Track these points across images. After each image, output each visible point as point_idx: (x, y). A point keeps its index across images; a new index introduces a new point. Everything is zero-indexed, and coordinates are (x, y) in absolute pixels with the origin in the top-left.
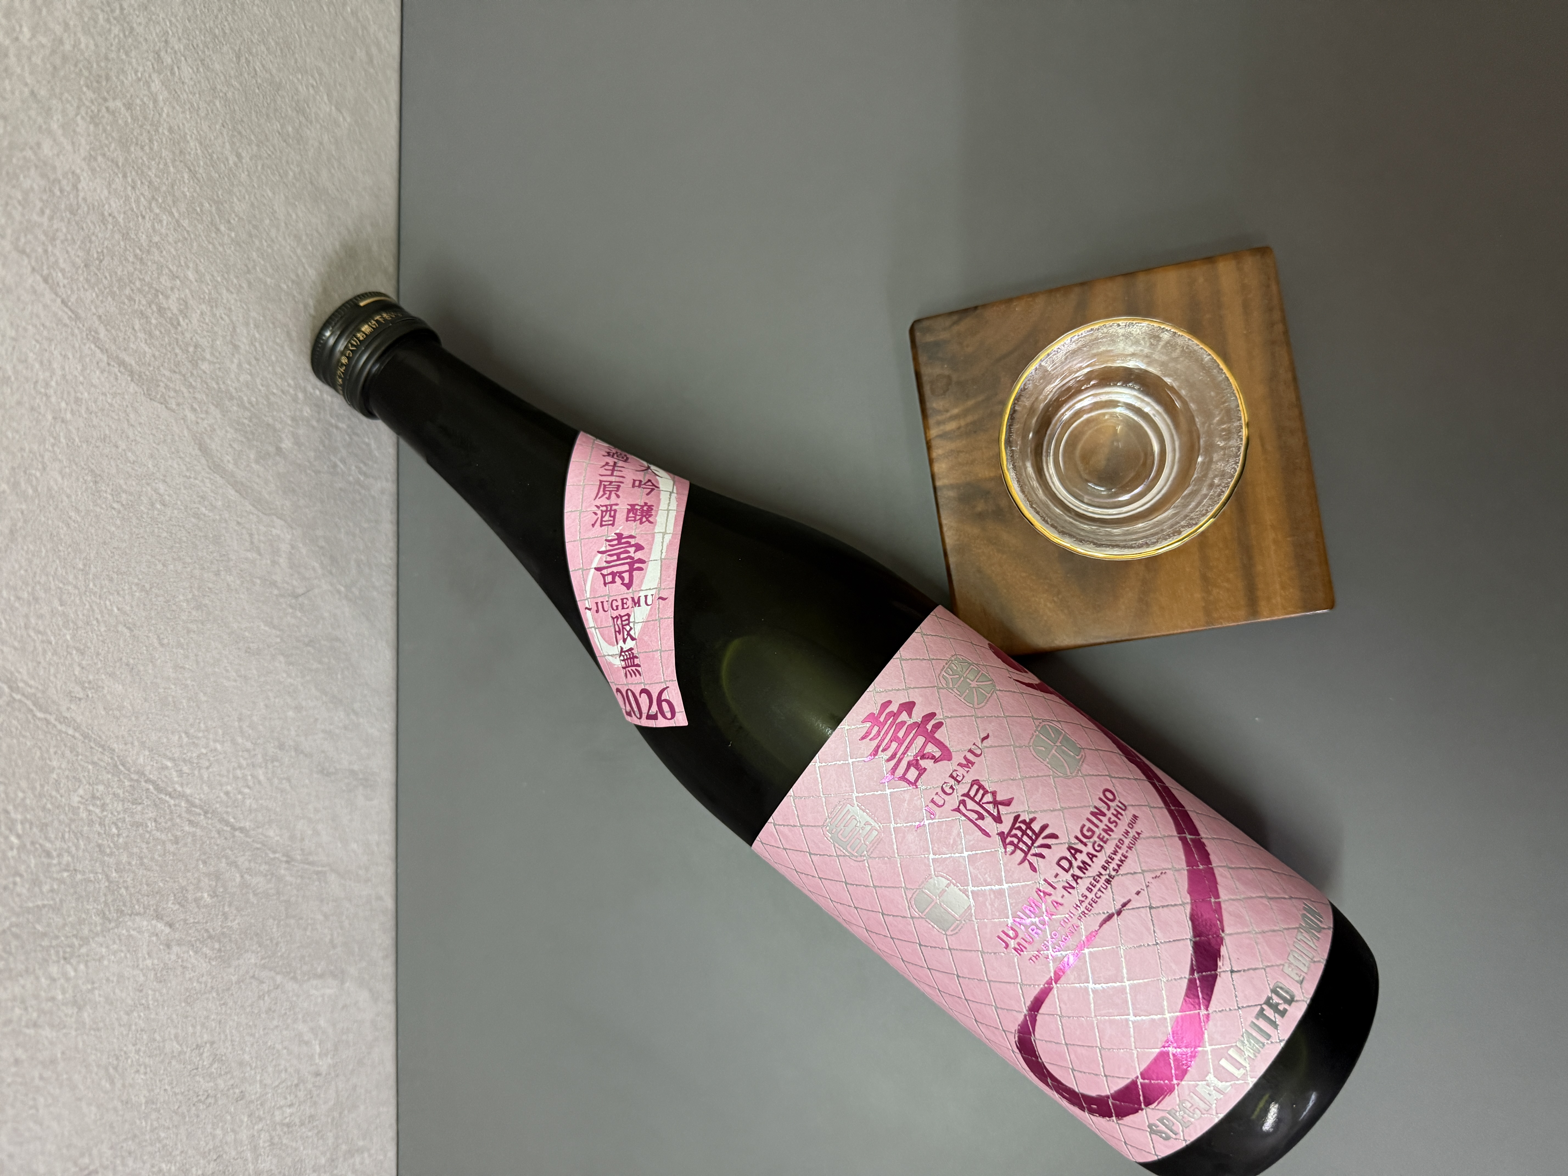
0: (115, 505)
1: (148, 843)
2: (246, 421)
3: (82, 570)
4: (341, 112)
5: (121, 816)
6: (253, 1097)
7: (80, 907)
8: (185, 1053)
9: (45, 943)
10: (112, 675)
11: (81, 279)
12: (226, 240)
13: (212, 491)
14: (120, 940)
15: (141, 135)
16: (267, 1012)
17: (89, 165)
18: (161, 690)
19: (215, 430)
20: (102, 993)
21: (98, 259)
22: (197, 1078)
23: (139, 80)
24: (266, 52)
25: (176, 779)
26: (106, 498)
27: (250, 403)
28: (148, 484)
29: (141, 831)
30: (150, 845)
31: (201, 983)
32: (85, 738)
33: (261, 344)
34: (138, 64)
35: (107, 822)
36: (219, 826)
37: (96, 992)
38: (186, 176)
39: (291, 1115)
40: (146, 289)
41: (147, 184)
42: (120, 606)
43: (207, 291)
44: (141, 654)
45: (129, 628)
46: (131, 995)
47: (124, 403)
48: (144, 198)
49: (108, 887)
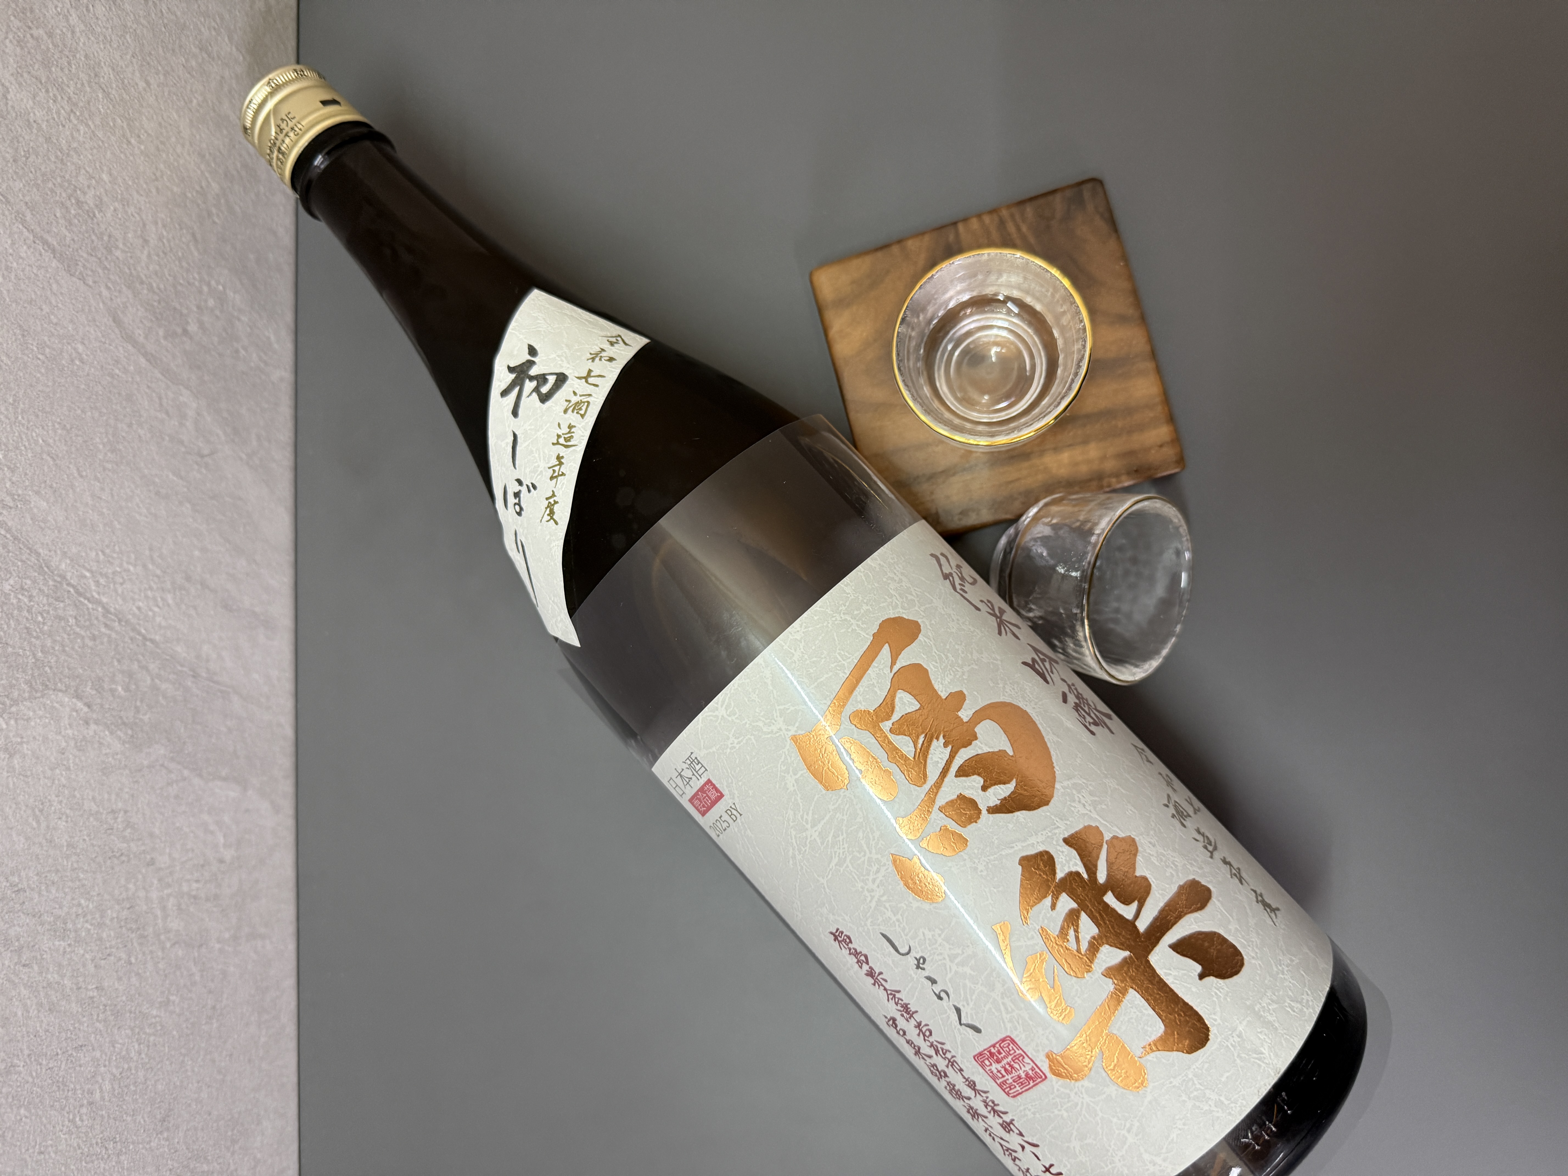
0: (40, 356)
1: (69, 635)
2: (156, 304)
5: (46, 608)
6: (163, 866)
7: (11, 673)
8: (101, 814)
10: (37, 493)
11: (11, 171)
12: (137, 151)
13: (125, 357)
14: (45, 708)
15: (61, 58)
16: (175, 798)
17: (16, 79)
18: (81, 513)
19: (127, 307)
20: (29, 748)
21: (25, 156)
22: (112, 837)
23: (59, 14)
25: (93, 588)
26: (32, 350)
27: (159, 288)
28: (69, 344)
29: (63, 624)
30: (72, 637)
31: (115, 760)
32: (14, 539)
33: (169, 241)
35: (34, 610)
36: (132, 634)
37: (25, 746)
38: (100, 96)
39: (198, 889)
40: (66, 184)
41: (66, 99)
42: (44, 438)
43: (119, 192)
44: (63, 480)
45: (52, 458)
46: (54, 754)
47: (48, 275)
48: (64, 111)
49: (35, 663)
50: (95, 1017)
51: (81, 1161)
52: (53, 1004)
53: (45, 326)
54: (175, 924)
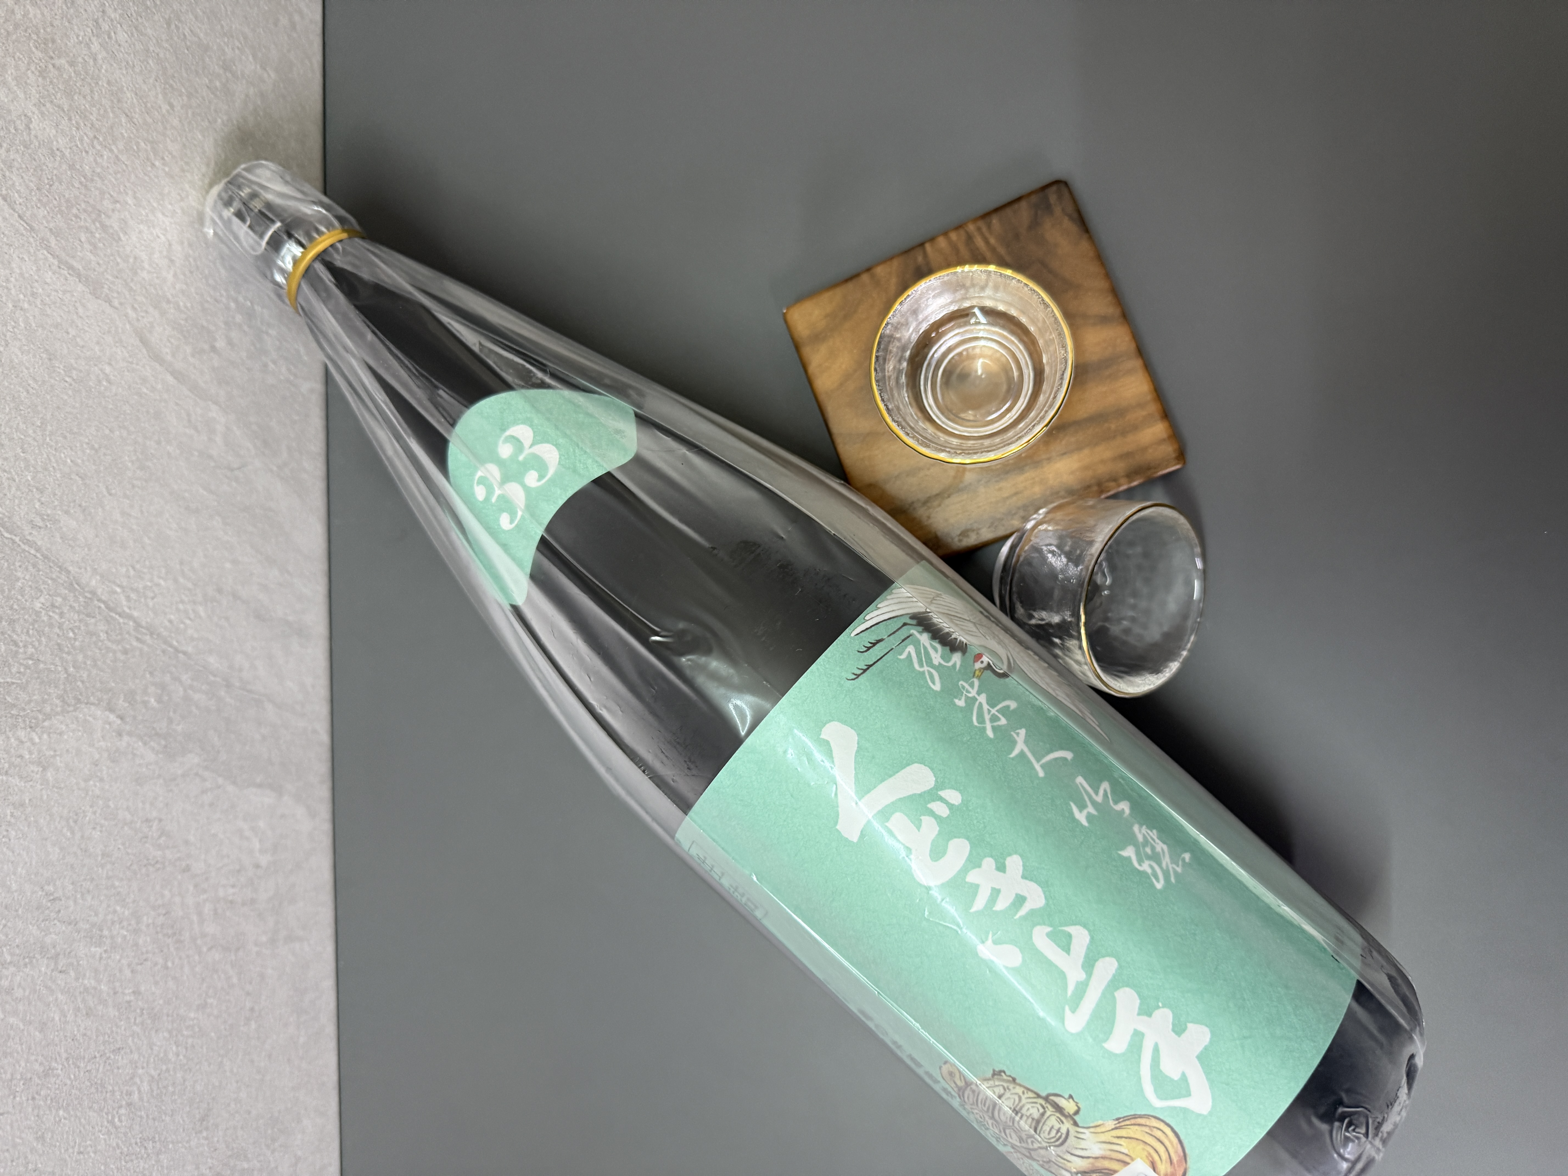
0: (67, 379)
1: (100, 649)
2: (182, 322)
3: (40, 427)
4: (265, 69)
5: (77, 624)
6: (198, 872)
7: (43, 689)
8: (136, 823)
9: (14, 712)
10: (67, 512)
11: (34, 199)
12: (161, 173)
13: (153, 376)
14: (78, 721)
15: (84, 86)
16: (210, 806)
17: (38, 109)
18: (110, 530)
19: (154, 326)
20: (62, 760)
21: (48, 184)
22: (147, 845)
23: (81, 42)
24: (194, 19)
25: (124, 603)
26: (59, 372)
27: (186, 307)
28: (95, 365)
29: (94, 639)
30: (104, 651)
31: (149, 770)
32: (45, 558)
33: (195, 260)
34: (80, 30)
35: (65, 626)
36: (164, 646)
37: (58, 758)
38: (123, 120)
39: (234, 894)
40: (90, 209)
41: (89, 125)
42: (73, 459)
44: (92, 499)
45: (80, 477)
46: (88, 766)
47: (73, 299)
48: (87, 136)
49: (67, 678)
50: (133, 1020)
51: (121, 1159)
52: (90, 1009)
53: (71, 348)
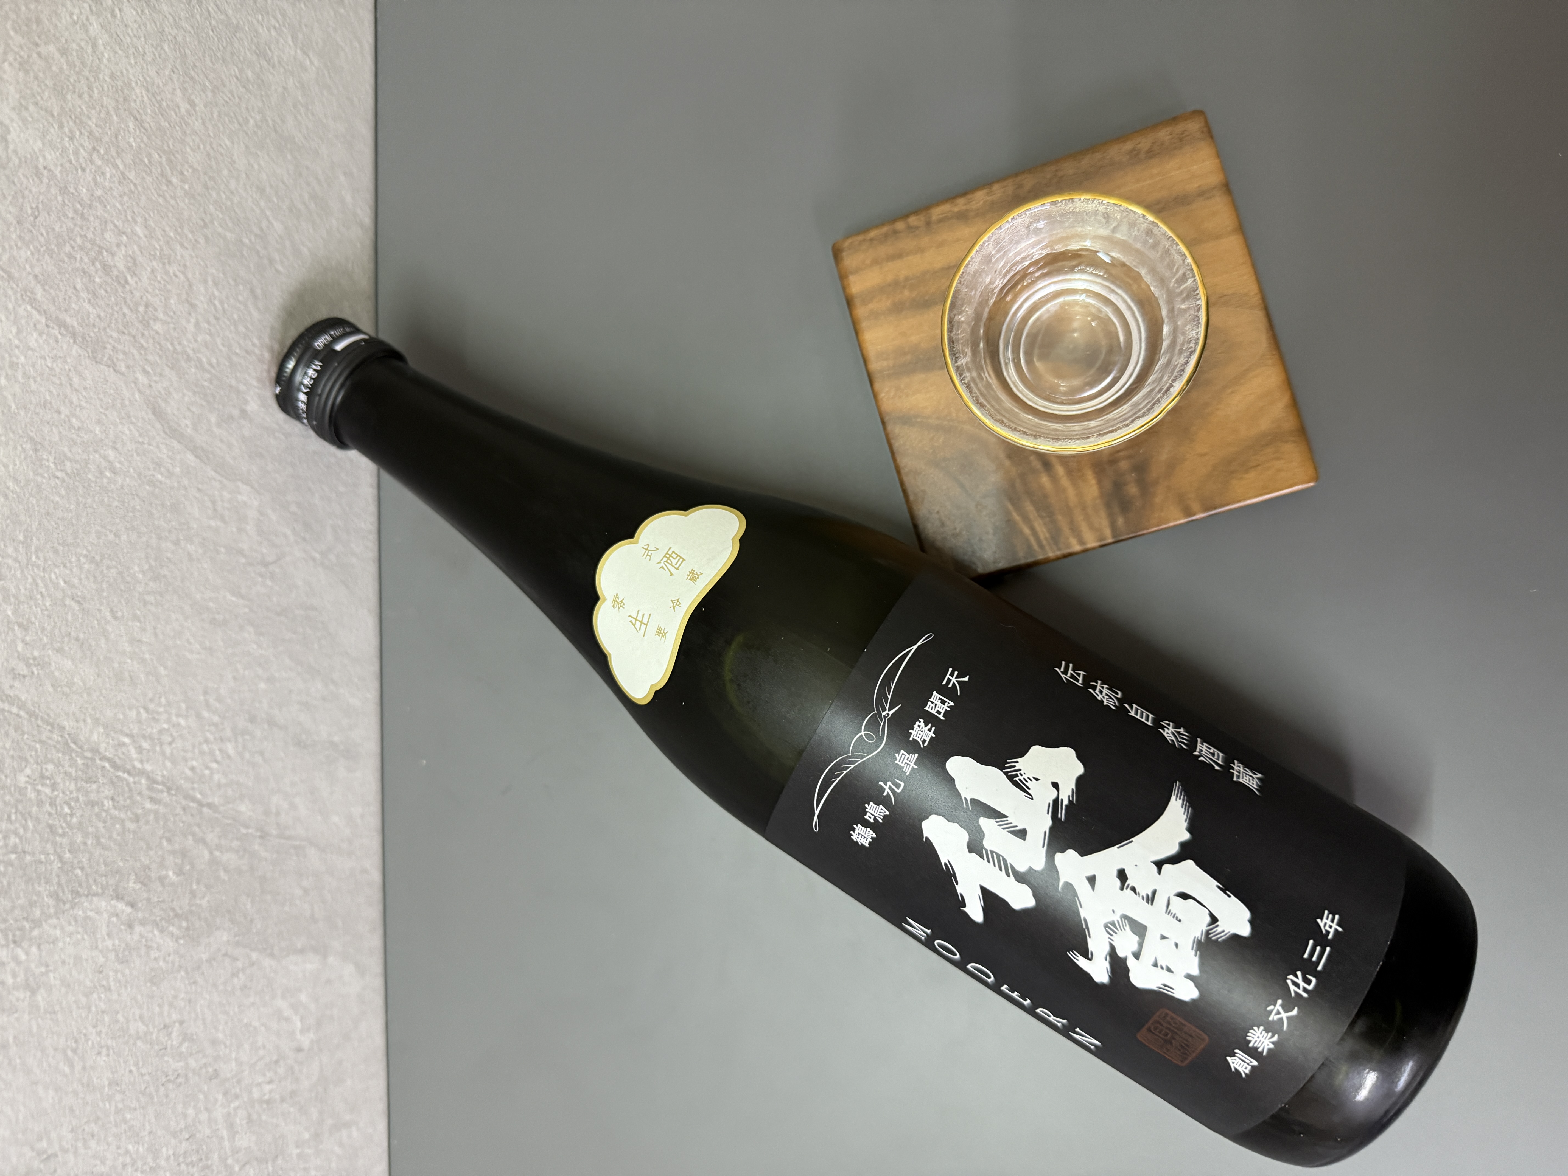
0: (59, 474)
1: (105, 822)
2: (206, 384)
3: (23, 543)
4: (307, 55)
5: (75, 795)
6: (229, 1075)
7: (30, 889)
8: (152, 1033)
10: (60, 651)
11: (14, 236)
12: (179, 193)
13: (169, 457)
14: (76, 921)
15: (79, 82)
16: (242, 989)
17: (18, 114)
18: (116, 665)
19: (170, 393)
20: (57, 975)
21: (32, 214)
22: (166, 1058)
23: (75, 23)
25: (134, 755)
26: (48, 467)
27: (210, 364)
28: (96, 451)
29: (96, 809)
30: (108, 824)
31: (167, 962)
32: (31, 716)
33: (222, 302)
34: (74, 6)
35: (58, 800)
36: (184, 802)
37: (51, 975)
38: (131, 126)
39: (271, 1091)
40: (89, 245)
41: (86, 134)
42: (67, 579)
43: (158, 247)
44: (93, 628)
45: (77, 601)
46: (90, 976)
47: (67, 367)
48: (84, 149)
49: (61, 868)
54: (245, 1140)
